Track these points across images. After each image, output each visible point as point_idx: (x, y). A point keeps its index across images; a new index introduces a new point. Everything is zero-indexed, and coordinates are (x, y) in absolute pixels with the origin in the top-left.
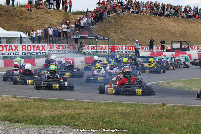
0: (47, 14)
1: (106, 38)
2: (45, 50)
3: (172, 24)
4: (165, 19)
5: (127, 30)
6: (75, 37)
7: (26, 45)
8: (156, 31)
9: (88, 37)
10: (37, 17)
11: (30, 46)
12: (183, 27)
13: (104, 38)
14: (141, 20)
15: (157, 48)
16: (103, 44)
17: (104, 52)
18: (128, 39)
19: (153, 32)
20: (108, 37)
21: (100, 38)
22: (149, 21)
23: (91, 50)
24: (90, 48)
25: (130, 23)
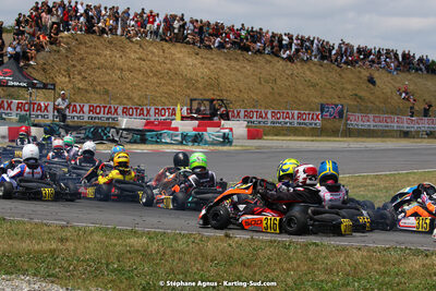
3: (190, 61)
4: (173, 50)
5: (93, 70)
8: (155, 75)
9: (11, 83)
12: (212, 67)
13: (45, 86)
14: (122, 49)
15: (158, 112)
16: (40, 98)
17: (43, 117)
18: (94, 91)
19: (148, 77)
20: (54, 85)
21: (38, 86)
22: (140, 53)
23: (14, 112)
24: (14, 107)
25: (99, 54)
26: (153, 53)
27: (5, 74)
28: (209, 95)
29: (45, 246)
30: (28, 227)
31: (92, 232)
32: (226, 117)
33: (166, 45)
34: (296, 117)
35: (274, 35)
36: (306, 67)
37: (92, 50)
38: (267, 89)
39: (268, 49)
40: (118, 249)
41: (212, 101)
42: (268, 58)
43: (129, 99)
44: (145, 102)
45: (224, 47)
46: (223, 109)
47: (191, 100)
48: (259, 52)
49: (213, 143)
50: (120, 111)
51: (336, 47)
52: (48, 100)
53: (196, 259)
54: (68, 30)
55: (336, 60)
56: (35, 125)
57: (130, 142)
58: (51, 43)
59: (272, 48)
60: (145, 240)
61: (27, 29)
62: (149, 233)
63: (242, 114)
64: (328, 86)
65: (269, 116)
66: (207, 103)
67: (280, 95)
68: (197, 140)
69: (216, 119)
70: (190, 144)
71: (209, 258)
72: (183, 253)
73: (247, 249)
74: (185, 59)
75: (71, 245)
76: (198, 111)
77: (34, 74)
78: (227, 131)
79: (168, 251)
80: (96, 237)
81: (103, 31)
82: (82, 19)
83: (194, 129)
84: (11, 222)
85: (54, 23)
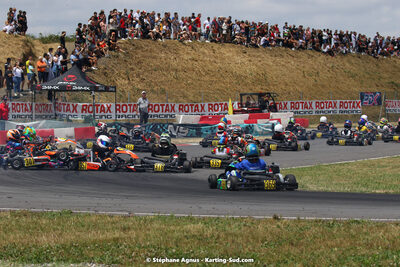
1: (111, 89)
3: (238, 59)
4: (223, 50)
5: (150, 72)
6: (49, 88)
8: (207, 74)
9: (75, 88)
12: (259, 64)
13: (107, 89)
14: (176, 51)
15: (211, 108)
16: (104, 101)
17: (106, 117)
18: (152, 91)
19: (201, 75)
20: (115, 87)
21: (100, 89)
22: (193, 54)
23: (80, 114)
24: (79, 109)
25: (154, 57)
26: (204, 53)
27: (69, 80)
28: (258, 89)
29: (110, 235)
30: (94, 218)
32: (274, 109)
33: (216, 46)
34: (338, 105)
35: (314, 32)
36: (345, 59)
37: (149, 54)
38: (311, 81)
39: (310, 46)
40: (176, 234)
41: (260, 95)
42: (311, 53)
43: (185, 97)
44: (200, 99)
45: (269, 45)
46: (271, 102)
47: (241, 95)
48: (301, 48)
49: (263, 134)
50: (176, 108)
51: (372, 40)
52: (110, 101)
53: (248, 241)
54: (125, 37)
55: (373, 52)
57: (186, 137)
58: (110, 49)
59: (314, 44)
60: (200, 225)
61: (88, 36)
62: (204, 218)
63: (289, 105)
64: (367, 76)
65: (314, 105)
66: (256, 97)
67: (323, 86)
68: (248, 131)
69: (266, 111)
71: (260, 239)
72: (236, 235)
73: (295, 229)
74: (234, 58)
75: (133, 234)
76: (248, 105)
77: (97, 79)
78: (275, 121)
79: (222, 235)
80: (156, 225)
81: (157, 36)
82: (137, 26)
83: (245, 122)
84: (78, 215)
85: (112, 31)
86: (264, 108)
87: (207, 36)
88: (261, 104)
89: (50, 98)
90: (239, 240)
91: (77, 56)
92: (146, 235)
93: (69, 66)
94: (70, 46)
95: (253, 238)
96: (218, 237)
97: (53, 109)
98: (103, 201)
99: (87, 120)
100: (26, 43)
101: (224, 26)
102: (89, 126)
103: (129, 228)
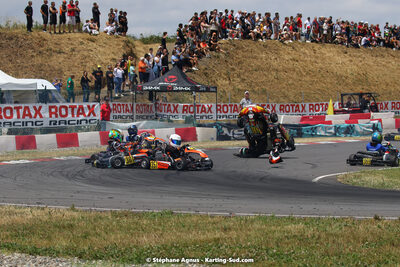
0: (91, 43)
1: (212, 89)
2: (94, 115)
3: (340, 59)
4: (323, 50)
5: (251, 72)
6: (150, 88)
7: (58, 105)
8: (308, 74)
9: (177, 88)
10: (73, 50)
11: (66, 108)
12: (360, 64)
13: (208, 90)
14: (277, 51)
15: (312, 108)
16: (205, 101)
17: (207, 117)
18: (253, 91)
19: (302, 75)
20: (216, 88)
21: (201, 89)
22: (294, 54)
23: (181, 114)
24: (180, 109)
25: (255, 58)
26: (304, 53)
27: (170, 81)
28: (359, 89)
29: (210, 236)
30: (195, 219)
31: (252, 221)
32: (375, 109)
33: (317, 46)
37: (250, 55)
40: (277, 235)
41: (361, 95)
43: (285, 97)
44: (301, 99)
45: (370, 45)
46: (371, 102)
47: (342, 95)
49: (364, 134)
50: (277, 108)
52: (211, 102)
53: (349, 241)
54: (226, 37)
56: (199, 126)
58: (211, 50)
60: (301, 225)
62: (305, 219)
63: (390, 106)
66: (357, 97)
68: (349, 131)
69: (366, 111)
70: (343, 135)
71: (361, 240)
72: (337, 236)
73: (396, 229)
74: (334, 58)
75: (233, 234)
76: (348, 105)
77: (197, 79)
78: (376, 122)
79: (323, 235)
80: (257, 225)
81: (258, 36)
82: (238, 26)
83: (346, 122)
84: (179, 215)
85: (212, 31)
86: (365, 108)
87: (307, 36)
88: (362, 104)
89: (151, 99)
90: (340, 240)
91: (178, 57)
92: (247, 235)
93: (170, 67)
94: (170, 47)
95: (354, 238)
96: (319, 237)
97: (154, 109)
98: (205, 202)
99: (188, 120)
100: (127, 43)
101: (325, 26)
102: (190, 126)
103: (230, 229)
